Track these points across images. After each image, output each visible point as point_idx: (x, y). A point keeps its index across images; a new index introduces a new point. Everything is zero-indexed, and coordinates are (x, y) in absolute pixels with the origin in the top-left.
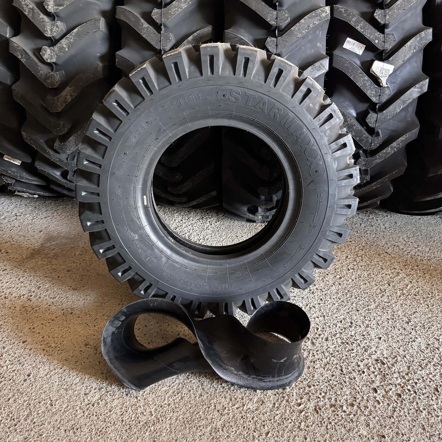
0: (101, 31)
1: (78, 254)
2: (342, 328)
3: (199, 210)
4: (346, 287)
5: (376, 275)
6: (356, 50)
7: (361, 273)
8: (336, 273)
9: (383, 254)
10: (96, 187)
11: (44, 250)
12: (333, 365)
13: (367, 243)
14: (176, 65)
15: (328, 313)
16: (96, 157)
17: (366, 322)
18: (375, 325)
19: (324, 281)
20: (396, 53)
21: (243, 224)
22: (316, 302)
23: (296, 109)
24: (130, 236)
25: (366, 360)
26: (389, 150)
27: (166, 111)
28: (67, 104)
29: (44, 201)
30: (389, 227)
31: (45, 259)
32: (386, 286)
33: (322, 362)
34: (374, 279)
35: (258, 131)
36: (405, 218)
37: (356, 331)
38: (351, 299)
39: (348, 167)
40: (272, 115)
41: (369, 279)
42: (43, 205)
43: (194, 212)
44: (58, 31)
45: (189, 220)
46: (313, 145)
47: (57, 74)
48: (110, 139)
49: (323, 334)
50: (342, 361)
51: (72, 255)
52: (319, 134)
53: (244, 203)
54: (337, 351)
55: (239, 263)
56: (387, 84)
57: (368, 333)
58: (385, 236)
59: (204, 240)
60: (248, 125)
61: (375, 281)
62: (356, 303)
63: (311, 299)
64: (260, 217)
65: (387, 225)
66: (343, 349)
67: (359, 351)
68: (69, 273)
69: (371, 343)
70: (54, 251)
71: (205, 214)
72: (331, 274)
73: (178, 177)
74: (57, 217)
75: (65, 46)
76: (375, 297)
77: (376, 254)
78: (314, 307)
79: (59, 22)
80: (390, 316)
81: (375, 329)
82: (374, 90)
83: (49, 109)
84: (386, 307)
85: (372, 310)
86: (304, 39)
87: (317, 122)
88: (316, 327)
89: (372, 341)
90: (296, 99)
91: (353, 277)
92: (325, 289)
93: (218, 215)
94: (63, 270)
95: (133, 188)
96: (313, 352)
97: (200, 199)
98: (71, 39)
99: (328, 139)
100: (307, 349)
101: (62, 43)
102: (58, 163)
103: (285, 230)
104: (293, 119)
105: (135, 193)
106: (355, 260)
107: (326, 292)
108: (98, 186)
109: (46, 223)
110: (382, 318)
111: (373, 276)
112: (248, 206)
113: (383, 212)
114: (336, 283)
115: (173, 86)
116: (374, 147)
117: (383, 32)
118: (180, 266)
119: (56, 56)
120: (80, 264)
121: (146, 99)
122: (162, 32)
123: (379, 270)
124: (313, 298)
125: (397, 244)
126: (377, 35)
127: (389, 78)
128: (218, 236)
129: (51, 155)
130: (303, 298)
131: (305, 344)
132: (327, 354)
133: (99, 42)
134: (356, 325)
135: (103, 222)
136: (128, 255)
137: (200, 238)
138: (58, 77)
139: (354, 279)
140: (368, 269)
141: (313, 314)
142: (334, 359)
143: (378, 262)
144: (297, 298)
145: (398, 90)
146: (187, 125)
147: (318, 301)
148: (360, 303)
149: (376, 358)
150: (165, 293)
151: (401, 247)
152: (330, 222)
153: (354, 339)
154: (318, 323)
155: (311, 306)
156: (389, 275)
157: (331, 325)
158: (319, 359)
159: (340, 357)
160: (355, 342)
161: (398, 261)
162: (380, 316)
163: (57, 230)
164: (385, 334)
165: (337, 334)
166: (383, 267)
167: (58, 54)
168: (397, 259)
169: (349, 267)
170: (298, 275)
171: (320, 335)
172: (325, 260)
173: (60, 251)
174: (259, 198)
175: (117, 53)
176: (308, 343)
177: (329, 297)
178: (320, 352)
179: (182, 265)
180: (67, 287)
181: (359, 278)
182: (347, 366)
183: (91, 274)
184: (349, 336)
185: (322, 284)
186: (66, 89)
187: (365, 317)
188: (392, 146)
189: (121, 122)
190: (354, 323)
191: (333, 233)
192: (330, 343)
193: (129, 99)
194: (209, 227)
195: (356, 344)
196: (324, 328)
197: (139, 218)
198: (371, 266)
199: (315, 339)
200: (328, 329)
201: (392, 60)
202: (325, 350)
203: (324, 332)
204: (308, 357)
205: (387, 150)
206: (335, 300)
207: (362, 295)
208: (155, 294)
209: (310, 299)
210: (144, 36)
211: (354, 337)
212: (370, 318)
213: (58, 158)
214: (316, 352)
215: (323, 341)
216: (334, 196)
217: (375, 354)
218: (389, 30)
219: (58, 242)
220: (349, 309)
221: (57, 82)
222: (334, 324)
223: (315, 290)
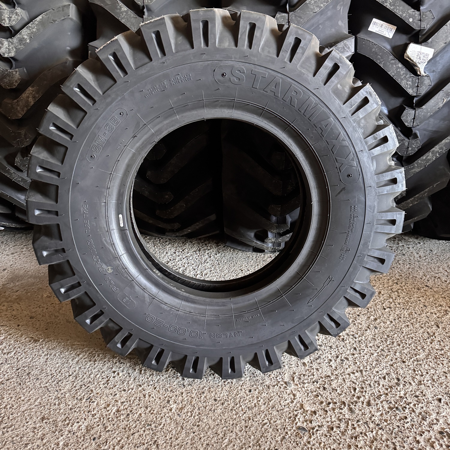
0: (71, 19)
1: (45, 296)
2: (387, 387)
3: (196, 240)
4: (384, 332)
5: (419, 315)
6: (384, 33)
7: (400, 313)
8: (369, 314)
9: (423, 288)
10: (53, 203)
11: (5, 293)
12: (382, 442)
13: (401, 275)
14: (158, 34)
15: (366, 366)
16: (53, 161)
17: (416, 377)
18: (430, 381)
19: (355, 324)
20: (436, 34)
21: (249, 255)
22: (348, 352)
23: (320, 91)
24: (100, 269)
25: (426, 433)
26: (430, 156)
27: (146, 97)
28: (29, 108)
29: (13, 235)
30: (424, 255)
31: (6, 304)
32: (434, 328)
33: (366, 438)
34: (417, 319)
35: (269, 124)
36: (441, 244)
37: (406, 391)
38: (393, 346)
39: (390, 169)
40: (288, 100)
41: (411, 320)
42: (11, 240)
43: (190, 243)
44: (17, 19)
45: (183, 252)
46: (343, 140)
47: (16, 72)
48: (71, 136)
49: (363, 396)
50: (394, 435)
51: (38, 297)
52: (352, 125)
53: (250, 228)
54: (385, 420)
55: (248, 303)
56: (425, 73)
57: (422, 393)
58: (421, 267)
59: (202, 275)
60: (255, 116)
61: (420, 322)
62: (400, 352)
63: (342, 348)
64: (270, 245)
65: (421, 253)
66: (393, 417)
67: (415, 420)
68: (32, 321)
69: (428, 408)
70: (17, 294)
71: (203, 245)
72: (363, 315)
73: (168, 196)
74: (25, 253)
75: (25, 37)
76: (423, 343)
77: (415, 288)
78: (347, 359)
79: (19, 8)
80: (447, 369)
81: (431, 387)
82: (410, 79)
83: (7, 116)
84: (439, 356)
85: (422, 360)
86: (322, 15)
87: (348, 108)
88: (352, 387)
89: (430, 404)
90: (319, 78)
91: (391, 318)
92: (357, 334)
93: (218, 246)
94: (25, 316)
95: (104, 204)
96: (353, 423)
97: (195, 225)
98: (34, 28)
99: (363, 131)
100: (345, 419)
101: (23, 33)
102: (21, 184)
103: (307, 256)
104: (316, 105)
105: (107, 210)
106: (390, 297)
107: (360, 338)
108: (57, 202)
109: (13, 260)
110: (437, 372)
111: (416, 316)
112: (255, 231)
113: (414, 238)
114: (371, 326)
115: (154, 63)
116: (412, 152)
117: (419, 10)
118: (169, 308)
119: (15, 50)
120: (47, 308)
121: (118, 82)
122: (144, 17)
123: (422, 308)
124: (344, 346)
125: (437, 275)
126: (411, 13)
127: (427, 66)
128: (218, 270)
129: (12, 174)
130: (331, 347)
131: (340, 411)
132: (372, 425)
133: (69, 34)
134: (405, 382)
135: (63, 250)
136: (98, 295)
137: (197, 273)
138: (17, 74)
139: (393, 321)
140: (408, 307)
141: (347, 369)
142: (383, 433)
143: (419, 298)
144: (324, 347)
145: (439, 80)
146: (176, 118)
147: (351, 350)
148: (405, 351)
149: (439, 430)
150: (149, 345)
151: (444, 279)
152: (369, 243)
153: (405, 401)
154: (355, 381)
155: (343, 358)
156: (436, 314)
157: (372, 383)
158: (361, 433)
159: (390, 429)
160: (407, 406)
161: (443, 296)
162: (434, 368)
163: (24, 268)
164: (446, 393)
165: (381, 395)
166: (426, 304)
167: (17, 47)
168: (441, 294)
169: (384, 305)
170: (327, 316)
171: (359, 398)
172: (363, 296)
173: (24, 293)
174: (269, 219)
175: (91, 44)
176: (344, 410)
177: (364, 344)
178: (361, 422)
179: (172, 307)
180: (27, 339)
181: (398, 319)
182: (402, 443)
183: (59, 322)
184: (397, 398)
185: (353, 328)
186: (28, 89)
187: (414, 371)
188: (434, 150)
189: (86, 113)
190: (401, 380)
191: (372, 259)
192: (373, 409)
193: (96, 83)
194: (208, 260)
195: (409, 409)
196: (363, 388)
197: (113, 244)
198: (411, 303)
199: (352, 403)
200: (368, 389)
201: (431, 42)
202: (368, 420)
203: (364, 394)
204: (346, 430)
205: (428, 156)
206: (373, 348)
207: (406, 341)
208: (136, 347)
209: (340, 348)
210: (123, 21)
211: (405, 399)
212: (421, 372)
213: (21, 177)
214: (357, 422)
215: (364, 406)
216: (373, 208)
217: (437, 424)
218: (424, 7)
219: (23, 282)
220: (392, 360)
221: (16, 81)
222: (376, 382)
223: (346, 337)
